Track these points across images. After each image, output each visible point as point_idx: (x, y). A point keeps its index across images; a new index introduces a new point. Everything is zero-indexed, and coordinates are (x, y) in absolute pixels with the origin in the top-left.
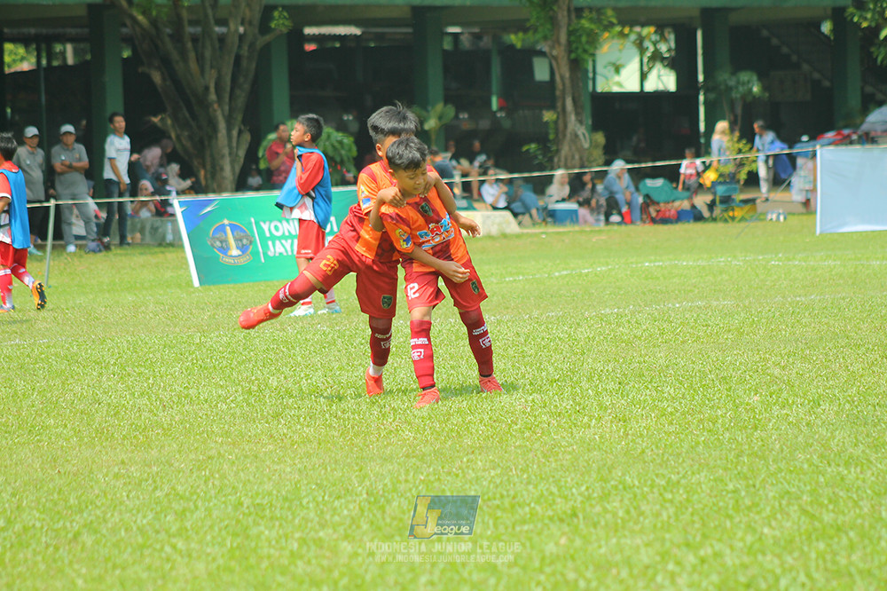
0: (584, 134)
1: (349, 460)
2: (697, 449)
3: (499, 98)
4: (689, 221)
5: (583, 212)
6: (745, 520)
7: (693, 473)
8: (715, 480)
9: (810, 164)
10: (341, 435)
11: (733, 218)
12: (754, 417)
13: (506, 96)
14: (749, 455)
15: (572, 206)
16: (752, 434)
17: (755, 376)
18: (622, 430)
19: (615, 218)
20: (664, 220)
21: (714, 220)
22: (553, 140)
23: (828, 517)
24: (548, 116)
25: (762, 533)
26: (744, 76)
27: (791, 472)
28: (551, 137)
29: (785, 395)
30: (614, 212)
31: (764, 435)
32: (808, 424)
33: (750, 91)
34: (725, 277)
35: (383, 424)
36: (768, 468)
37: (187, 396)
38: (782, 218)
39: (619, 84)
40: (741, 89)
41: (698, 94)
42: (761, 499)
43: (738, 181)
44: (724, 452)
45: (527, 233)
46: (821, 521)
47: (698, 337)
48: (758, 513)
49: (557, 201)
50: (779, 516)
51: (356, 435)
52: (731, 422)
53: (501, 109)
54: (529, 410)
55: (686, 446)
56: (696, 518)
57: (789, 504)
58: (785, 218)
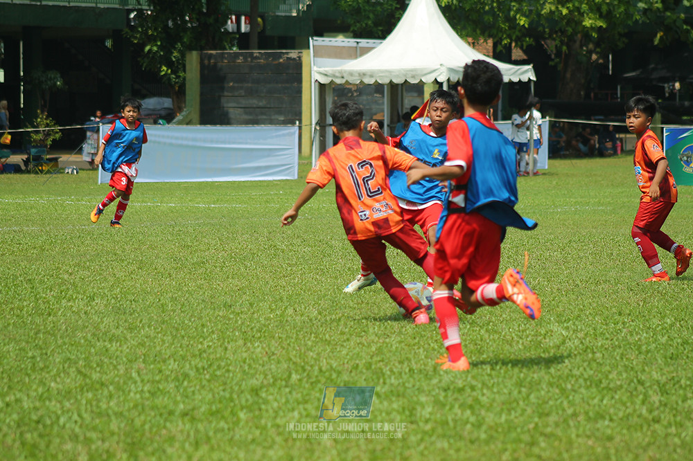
4: (11, 173)
6: (39, 377)
8: (20, 350)
9: (95, 136)
11: (42, 171)
12: (49, 307)
14: (44, 333)
16: (47, 318)
17: (51, 279)
21: (29, 172)
23: (95, 376)
25: (50, 386)
26: (51, 74)
27: (72, 345)
29: (70, 292)
31: (55, 319)
32: (85, 313)
33: (55, 83)
34: (34, 211)
36: (56, 342)
38: (75, 171)
40: (49, 83)
41: (20, 85)
42: (50, 363)
43: (46, 146)
44: (27, 330)
46: (91, 379)
47: (13, 251)
48: (48, 372)
50: (62, 375)
52: (33, 310)
57: (69, 367)
58: (77, 173)
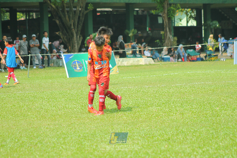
0: (171, 37)
1: (109, 124)
2: (202, 122)
3: (149, 28)
4: (200, 61)
5: (171, 58)
6: (215, 141)
7: (201, 128)
8: (207, 130)
9: (232, 46)
10: (107, 118)
11: (211, 60)
12: (217, 113)
13: (151, 27)
14: (216, 123)
15: (168, 57)
16: (217, 118)
17: (218, 102)
18: (182, 117)
19: (180, 60)
20: (193, 61)
21: (206, 60)
22: (164, 39)
24: (162, 33)
25: (220, 144)
26: (214, 22)
27: (227, 128)
28: (163, 38)
29: (225, 107)
30: (180, 58)
31: (220, 118)
32: (232, 115)
33: (216, 26)
34: (210, 76)
35: (118, 115)
36: (221, 127)
37: (66, 107)
39: (181, 24)
40: (214, 25)
41: (202, 27)
42: (219, 135)
44: (209, 123)
45: (156, 64)
46: (235, 141)
47: (202, 92)
48: (218, 139)
49: (165, 55)
50: (224, 140)
51: (111, 118)
52: (211, 115)
53: (149, 31)
54: (157, 111)
55: (199, 121)
56: (202, 140)
57: (227, 137)
58: (225, 60)
